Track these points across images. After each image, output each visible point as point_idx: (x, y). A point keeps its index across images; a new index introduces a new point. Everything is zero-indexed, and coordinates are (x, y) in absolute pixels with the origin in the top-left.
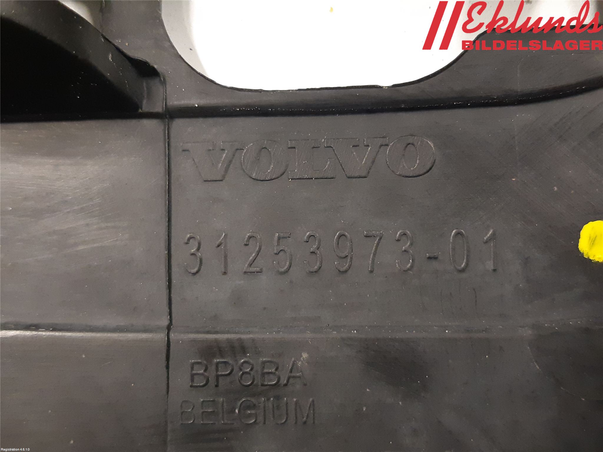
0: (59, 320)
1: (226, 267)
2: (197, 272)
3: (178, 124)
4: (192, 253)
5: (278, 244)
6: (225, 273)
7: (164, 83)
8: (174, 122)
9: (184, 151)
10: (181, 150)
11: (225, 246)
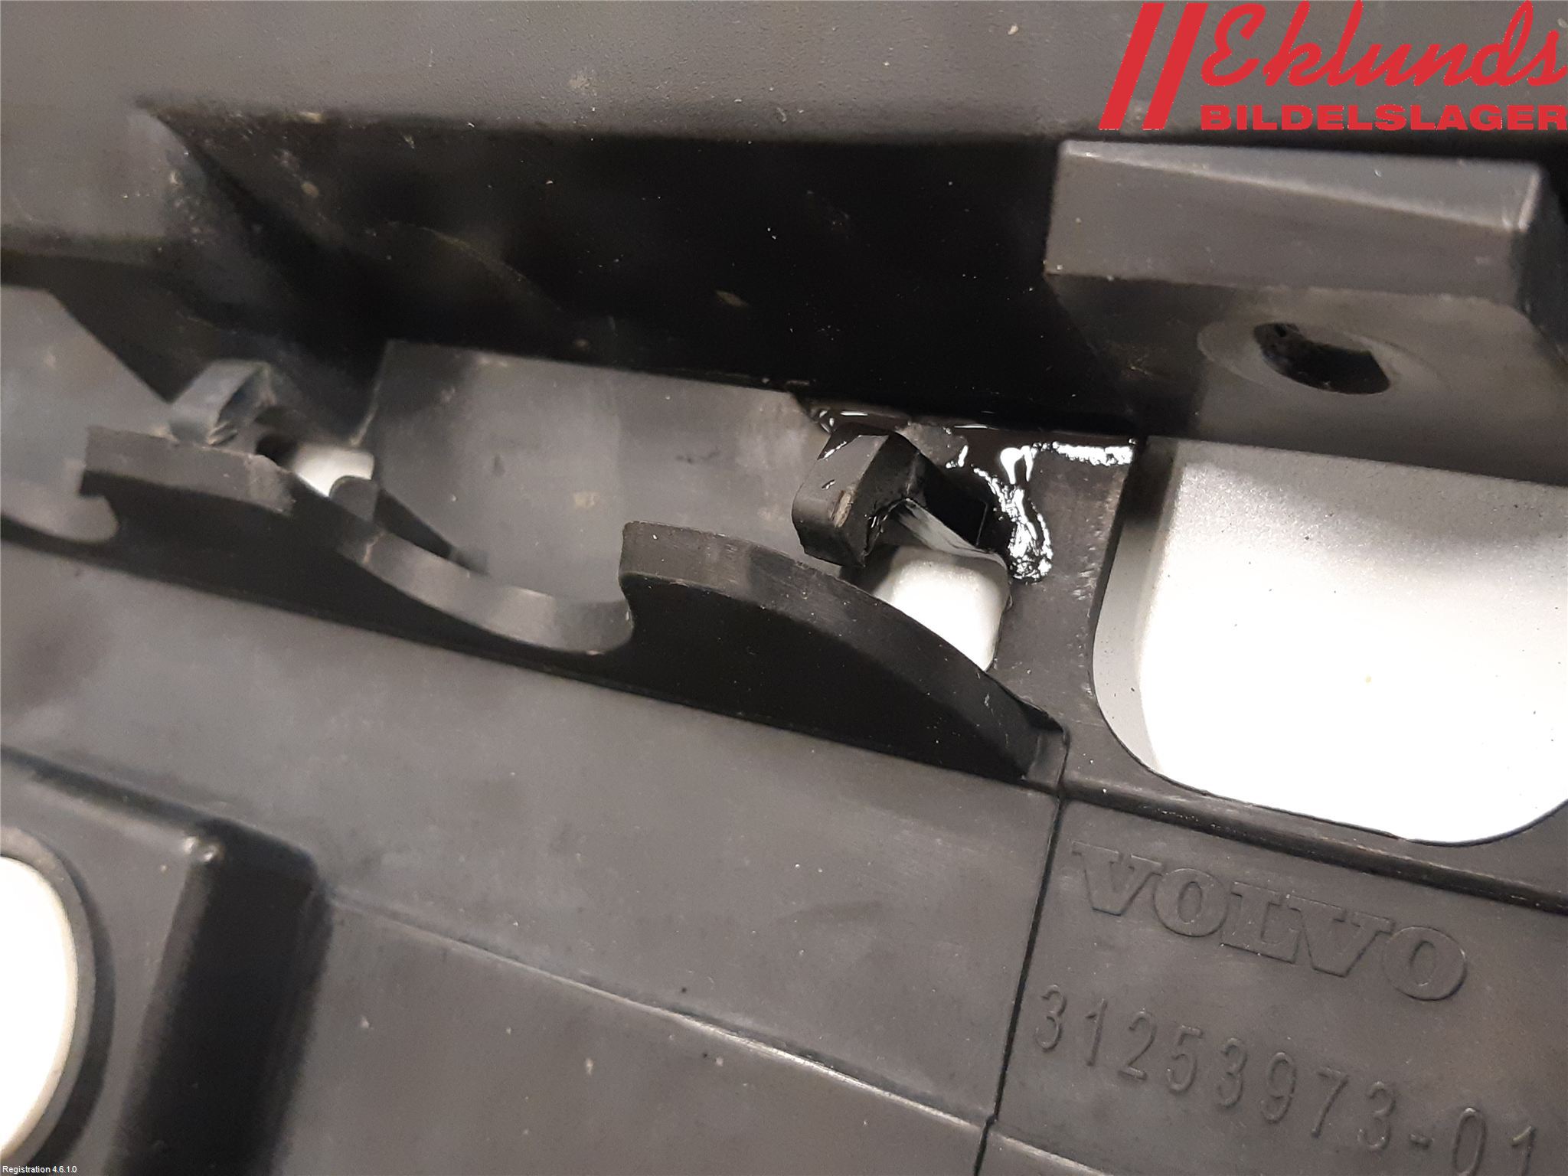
0: (846, 1056)
1: (1095, 1052)
2: (1053, 1048)
3: (1077, 811)
4: (1049, 1015)
5: (1181, 1043)
6: (1091, 1064)
7: (1067, 744)
8: (1070, 805)
9: (1075, 853)
10: (1070, 851)
11: (1101, 1020)
